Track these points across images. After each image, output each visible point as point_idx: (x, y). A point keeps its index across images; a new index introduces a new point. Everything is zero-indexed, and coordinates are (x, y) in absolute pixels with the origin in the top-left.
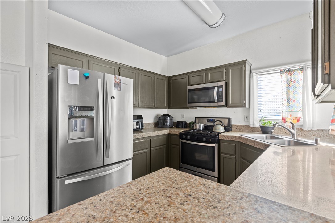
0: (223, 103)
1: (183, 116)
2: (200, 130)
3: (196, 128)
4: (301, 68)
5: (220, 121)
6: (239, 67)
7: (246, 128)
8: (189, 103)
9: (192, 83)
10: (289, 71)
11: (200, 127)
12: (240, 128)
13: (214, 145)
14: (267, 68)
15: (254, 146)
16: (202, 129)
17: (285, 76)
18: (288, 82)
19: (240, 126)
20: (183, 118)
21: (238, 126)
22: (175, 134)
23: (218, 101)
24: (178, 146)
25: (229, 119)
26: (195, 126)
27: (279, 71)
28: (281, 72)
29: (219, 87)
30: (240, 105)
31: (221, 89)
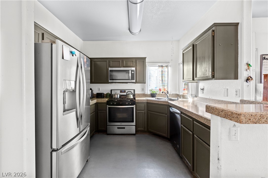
0: (134, 81)
1: (99, 89)
2: (117, 98)
3: (115, 97)
4: (166, 65)
5: (130, 92)
6: (143, 60)
7: (143, 95)
8: (110, 80)
9: (111, 65)
10: (162, 66)
11: (117, 96)
12: (140, 95)
13: (133, 106)
14: (153, 63)
15: (158, 103)
16: (119, 97)
17: (160, 69)
18: (162, 71)
19: (140, 94)
20: (99, 90)
21: (138, 94)
22: (102, 103)
23: (131, 79)
24: (105, 111)
25: (134, 90)
26: (114, 96)
27: (158, 66)
28: (159, 66)
29: (132, 71)
30: (143, 82)
31: (133, 72)
